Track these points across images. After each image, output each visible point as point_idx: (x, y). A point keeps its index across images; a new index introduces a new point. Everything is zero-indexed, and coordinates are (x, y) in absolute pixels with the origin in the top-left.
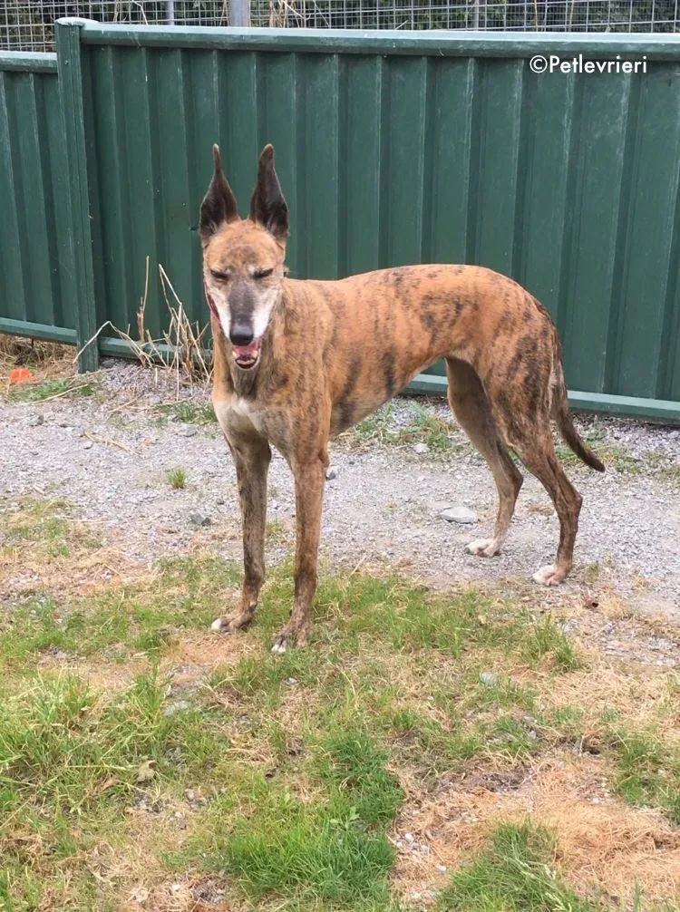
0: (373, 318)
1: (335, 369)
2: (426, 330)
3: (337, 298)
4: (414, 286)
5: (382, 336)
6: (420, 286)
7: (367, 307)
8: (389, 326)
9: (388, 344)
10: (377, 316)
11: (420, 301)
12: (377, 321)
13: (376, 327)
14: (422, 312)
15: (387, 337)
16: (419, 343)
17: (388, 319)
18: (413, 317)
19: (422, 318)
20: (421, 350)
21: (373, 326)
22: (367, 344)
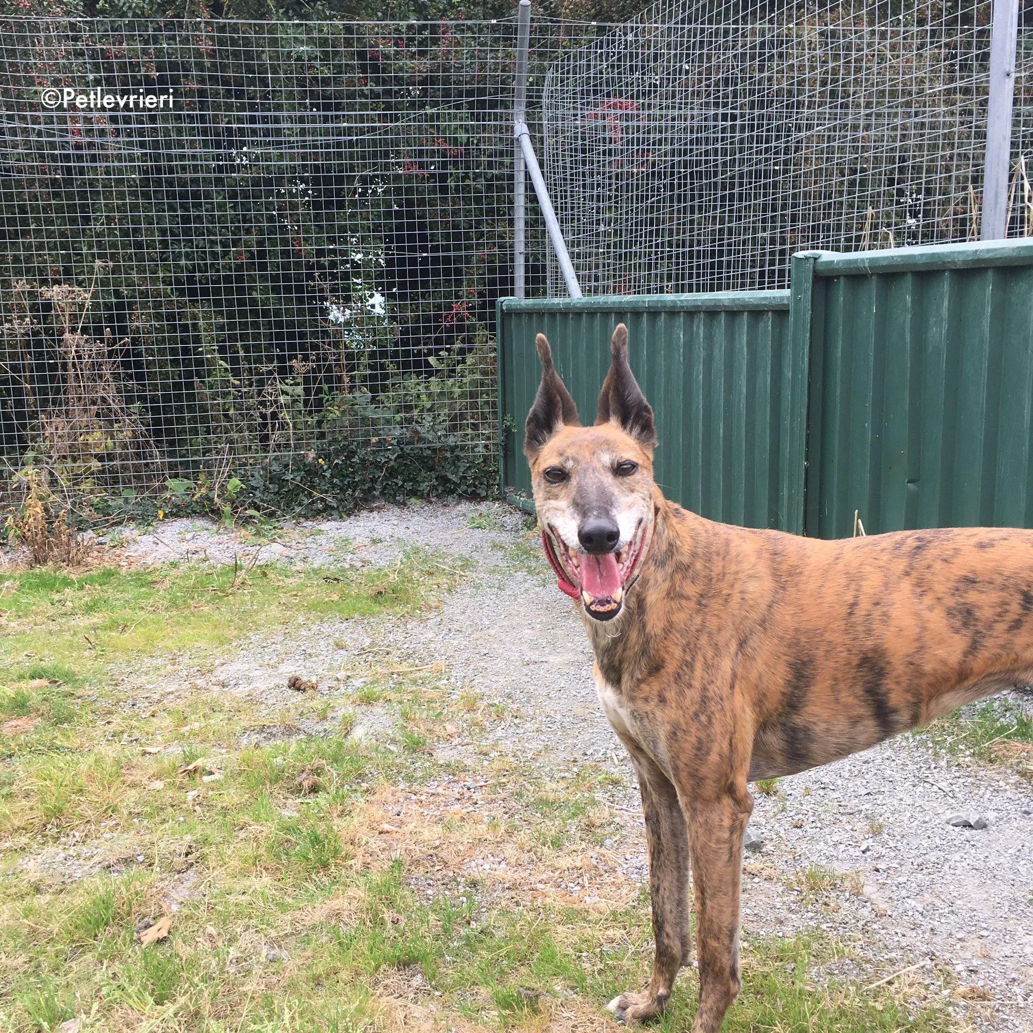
0: (849, 598)
1: (759, 666)
2: (957, 631)
3: (793, 560)
4: (945, 560)
5: (860, 628)
6: (958, 560)
7: (843, 581)
8: (877, 613)
9: (869, 643)
10: (856, 597)
11: (950, 585)
12: (854, 605)
13: (850, 614)
14: (950, 602)
15: (869, 632)
16: (941, 652)
17: (877, 604)
18: (931, 608)
19: (950, 613)
20: (944, 662)
21: (845, 610)
22: (828, 636)
